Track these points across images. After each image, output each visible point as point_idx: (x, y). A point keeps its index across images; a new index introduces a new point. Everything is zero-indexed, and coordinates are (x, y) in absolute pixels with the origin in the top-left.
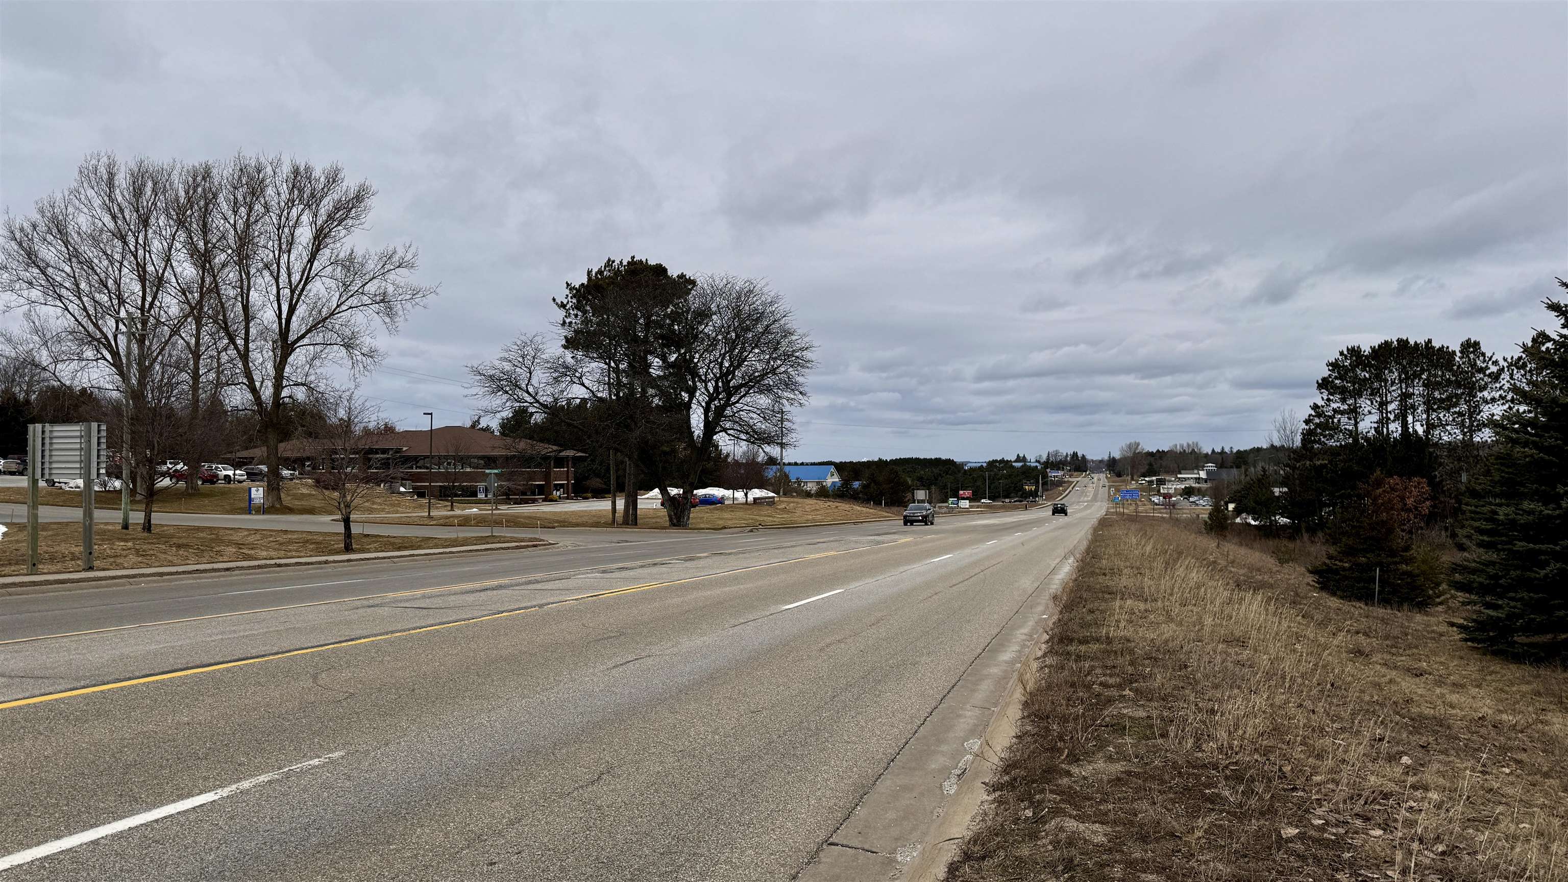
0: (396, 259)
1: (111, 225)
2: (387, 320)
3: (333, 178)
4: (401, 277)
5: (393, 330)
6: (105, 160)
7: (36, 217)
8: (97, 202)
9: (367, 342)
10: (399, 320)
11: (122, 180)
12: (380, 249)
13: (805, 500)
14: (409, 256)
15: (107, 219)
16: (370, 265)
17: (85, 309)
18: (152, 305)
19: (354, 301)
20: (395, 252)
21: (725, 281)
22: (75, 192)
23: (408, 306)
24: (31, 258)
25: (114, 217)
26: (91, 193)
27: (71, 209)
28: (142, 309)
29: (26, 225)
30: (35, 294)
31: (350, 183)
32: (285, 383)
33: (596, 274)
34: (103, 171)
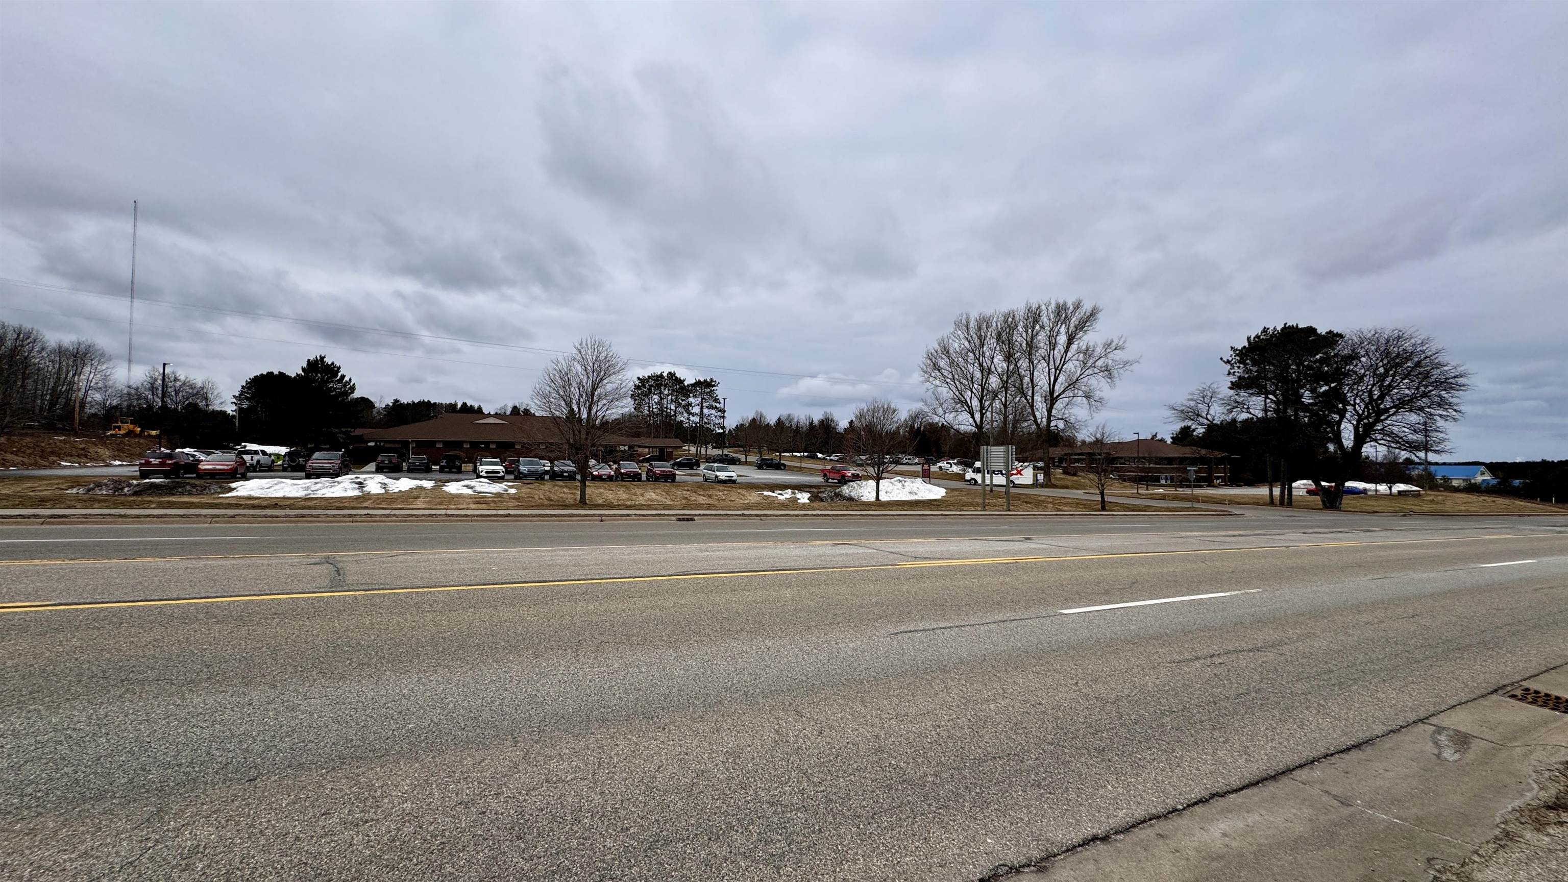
0: (1113, 345)
1: (968, 347)
2: (1109, 380)
3: (1077, 306)
4: (1118, 355)
5: (1112, 385)
6: (965, 316)
7: (937, 347)
8: (962, 336)
9: (1098, 394)
10: (1116, 380)
11: (972, 324)
12: (1104, 341)
13: (1455, 494)
14: (1121, 343)
15: (967, 344)
16: (1099, 350)
17: (957, 388)
18: (985, 383)
19: (1090, 372)
20: (1112, 341)
21: (1373, 332)
22: (953, 334)
23: (1122, 371)
24: (936, 367)
25: (969, 342)
26: (959, 332)
27: (951, 341)
28: (981, 385)
29: (933, 351)
30: (937, 382)
31: (1087, 307)
32: (1052, 419)
33: (1254, 338)
34: (964, 321)
